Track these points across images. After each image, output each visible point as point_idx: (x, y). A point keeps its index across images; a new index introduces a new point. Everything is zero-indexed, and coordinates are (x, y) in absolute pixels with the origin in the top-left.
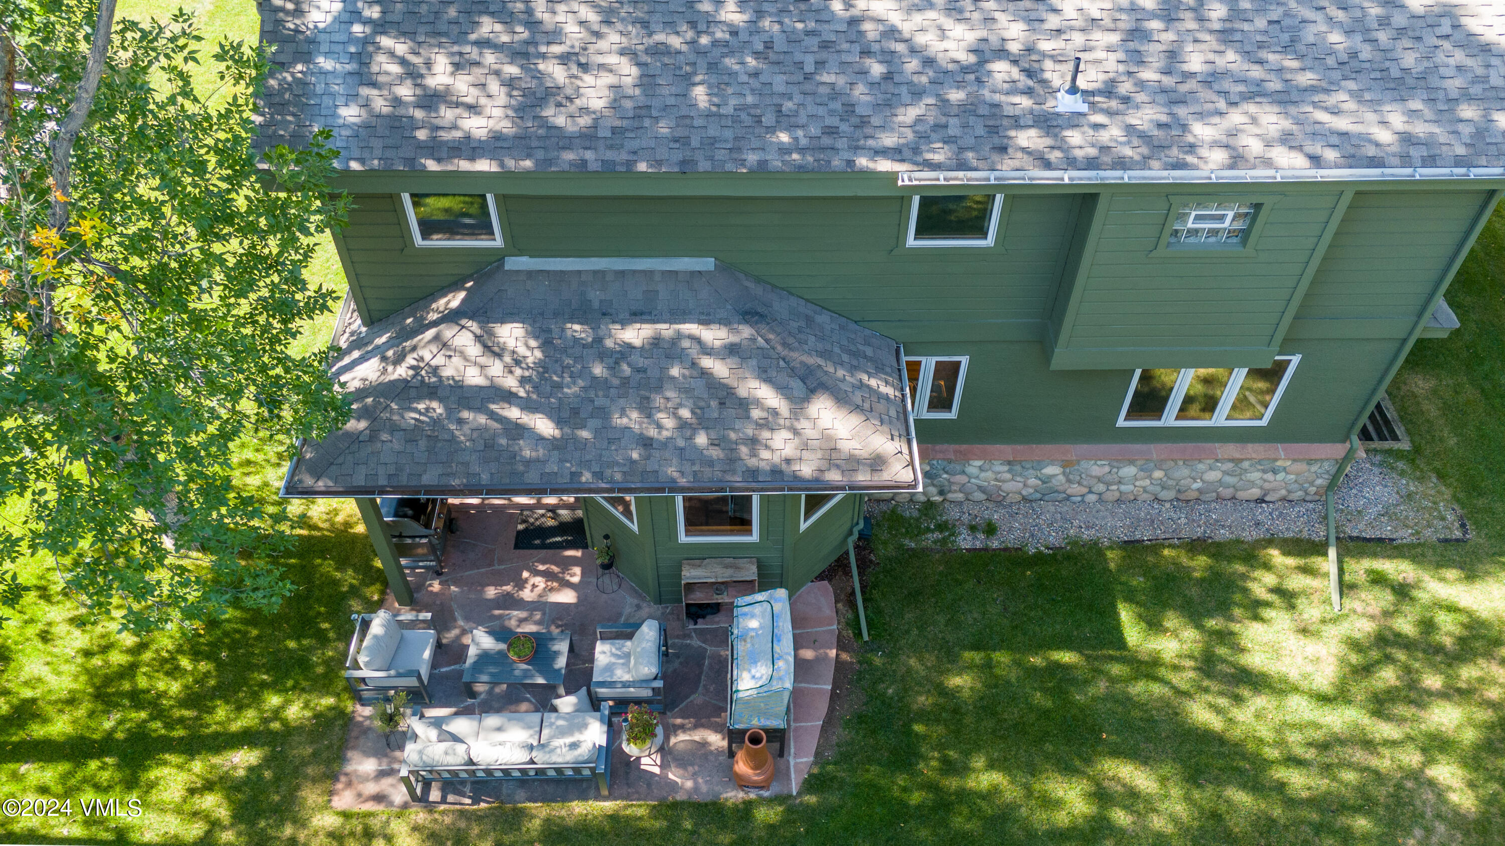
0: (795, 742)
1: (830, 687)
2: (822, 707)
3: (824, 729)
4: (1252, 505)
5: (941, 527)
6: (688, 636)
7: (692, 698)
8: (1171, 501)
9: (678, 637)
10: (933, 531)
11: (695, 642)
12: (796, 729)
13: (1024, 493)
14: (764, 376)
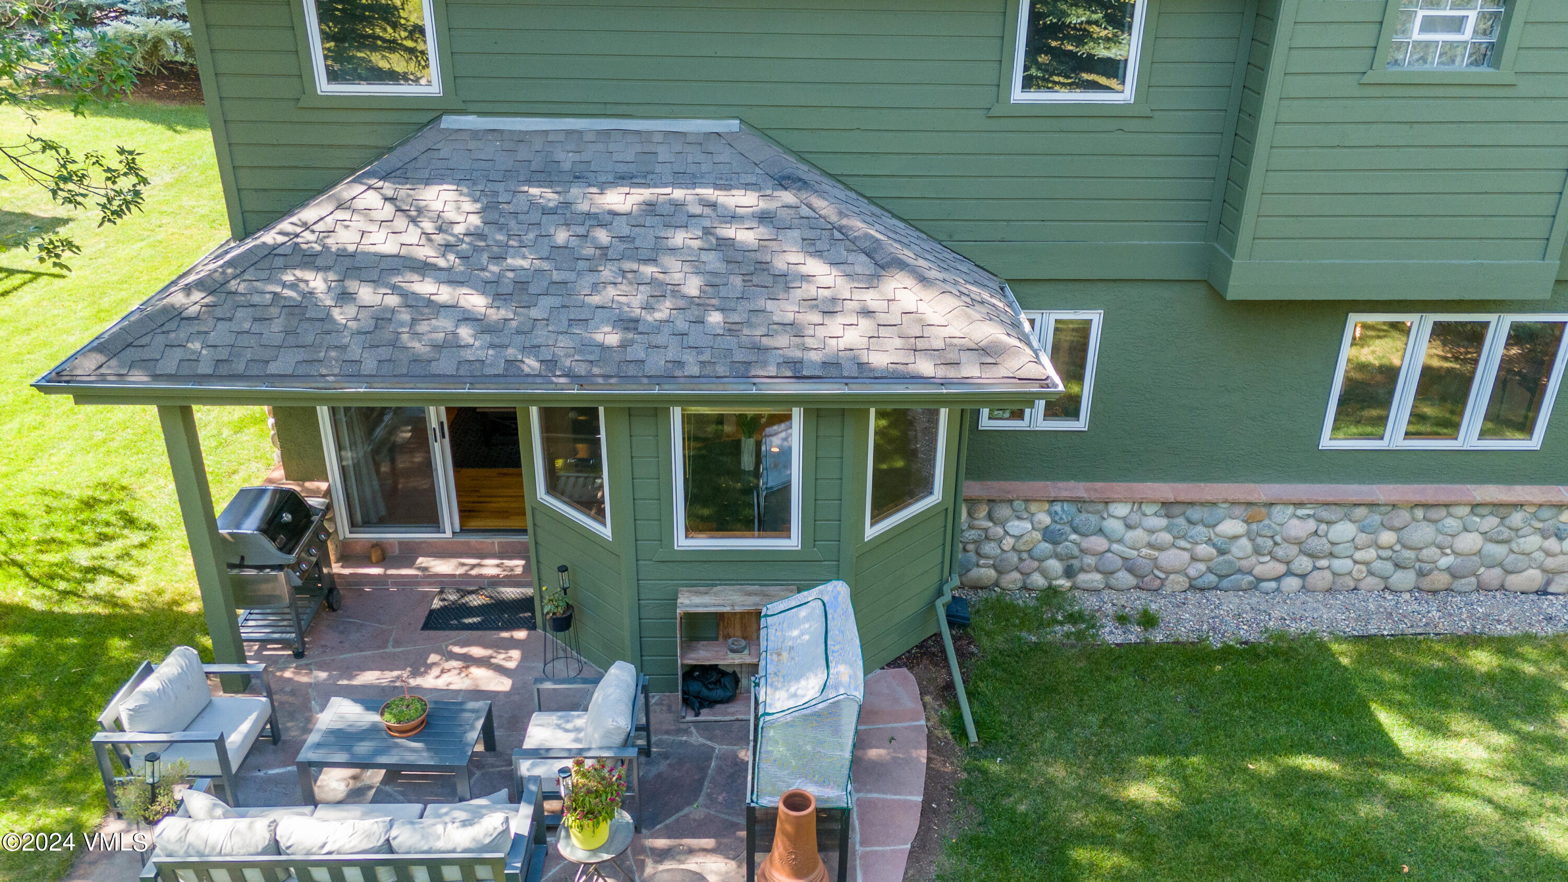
1: (920, 799)
2: (911, 824)
3: (914, 856)
4: (1535, 597)
5: (1073, 618)
6: (687, 732)
7: (686, 811)
8: (1410, 591)
9: (667, 732)
10: (1061, 623)
11: (696, 739)
12: (865, 856)
13: (1192, 572)
14: (812, 249)
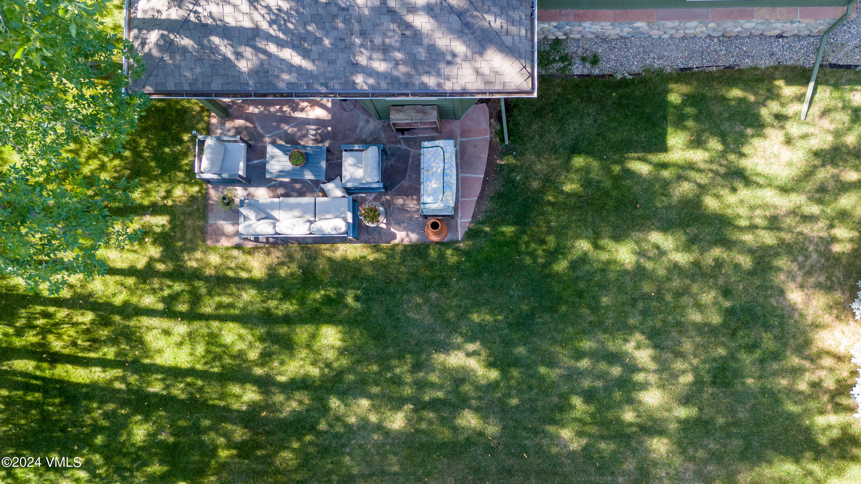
0: (461, 210)
1: (482, 176)
2: (477, 188)
3: (478, 202)
4: (773, 40)
5: (563, 59)
6: (399, 142)
7: (402, 182)
9: (393, 143)
10: (557, 61)
11: (403, 146)
12: (462, 202)
13: (621, 35)
14: (432, 14)
